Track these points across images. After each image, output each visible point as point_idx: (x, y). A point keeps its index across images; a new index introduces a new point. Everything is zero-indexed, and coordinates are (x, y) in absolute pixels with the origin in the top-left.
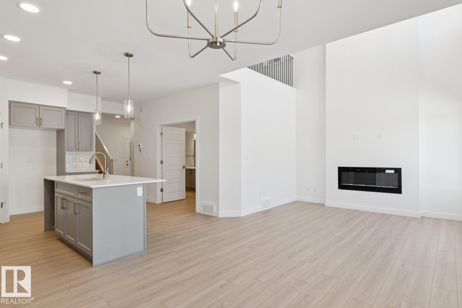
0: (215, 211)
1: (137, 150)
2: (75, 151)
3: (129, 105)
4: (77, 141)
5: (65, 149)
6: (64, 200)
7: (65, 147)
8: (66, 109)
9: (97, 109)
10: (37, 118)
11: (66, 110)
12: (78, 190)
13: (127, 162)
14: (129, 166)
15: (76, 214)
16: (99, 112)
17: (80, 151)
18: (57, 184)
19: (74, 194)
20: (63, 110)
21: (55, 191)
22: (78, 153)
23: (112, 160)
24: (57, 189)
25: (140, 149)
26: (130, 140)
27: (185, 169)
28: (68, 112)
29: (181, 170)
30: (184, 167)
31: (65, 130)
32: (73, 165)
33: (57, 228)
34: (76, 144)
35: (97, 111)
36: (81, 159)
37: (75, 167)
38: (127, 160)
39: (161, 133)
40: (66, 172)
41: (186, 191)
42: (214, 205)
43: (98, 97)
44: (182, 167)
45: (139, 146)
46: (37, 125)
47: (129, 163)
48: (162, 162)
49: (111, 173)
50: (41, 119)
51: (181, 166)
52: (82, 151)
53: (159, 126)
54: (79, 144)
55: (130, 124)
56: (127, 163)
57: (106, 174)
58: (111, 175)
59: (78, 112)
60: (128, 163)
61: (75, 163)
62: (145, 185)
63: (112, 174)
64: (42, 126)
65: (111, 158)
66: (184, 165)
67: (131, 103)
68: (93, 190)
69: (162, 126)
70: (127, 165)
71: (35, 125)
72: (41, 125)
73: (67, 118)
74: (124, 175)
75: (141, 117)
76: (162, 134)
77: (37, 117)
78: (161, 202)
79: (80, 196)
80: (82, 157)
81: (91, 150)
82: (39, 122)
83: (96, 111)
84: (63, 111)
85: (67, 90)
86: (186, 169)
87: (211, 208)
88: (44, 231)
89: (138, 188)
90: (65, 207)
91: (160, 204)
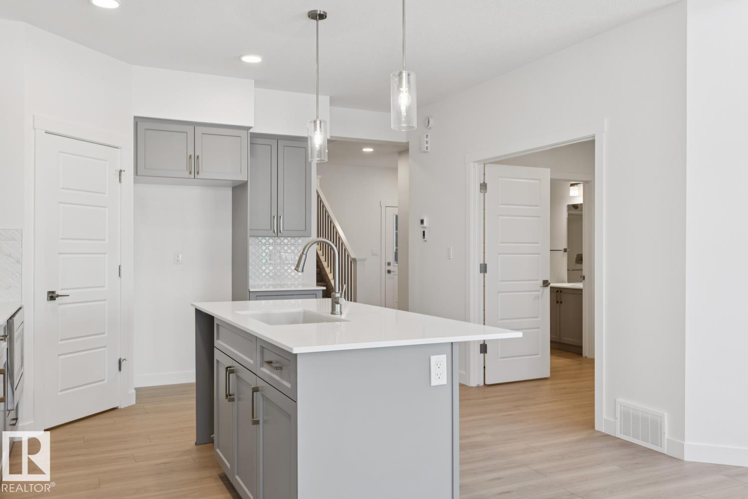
0: (667, 436)
1: (415, 232)
2: (271, 237)
3: (404, 88)
4: (274, 213)
5: (249, 231)
6: (231, 375)
7: (249, 229)
8: (251, 131)
9: (317, 117)
10: (190, 156)
11: (251, 133)
12: (262, 353)
13: (389, 264)
14: (395, 277)
15: (256, 423)
16: (322, 124)
17: (282, 237)
18: (218, 325)
19: (251, 362)
20: (243, 133)
21: (215, 345)
22: (279, 241)
23: (354, 260)
24: (218, 338)
25: (424, 232)
26: (396, 211)
27: (548, 290)
28: (256, 139)
29: (539, 291)
30: (546, 283)
31: (249, 182)
32: (267, 271)
33: (218, 448)
34: (272, 218)
35: (318, 122)
36: (284, 257)
37: (271, 277)
38: (389, 261)
39: (481, 185)
40: (251, 290)
41: (551, 353)
42: (666, 414)
43: (319, 96)
44: (541, 283)
45: (422, 222)
46: (190, 173)
47: (394, 268)
48: (484, 268)
49: (351, 296)
50: (198, 157)
51: (537, 280)
52: (286, 237)
53: (476, 164)
54: (278, 218)
55: (395, 169)
56: (388, 268)
57: (338, 303)
58: (352, 303)
59: (278, 138)
60: (391, 268)
61: (271, 268)
62: (455, 347)
63: (355, 301)
64: (199, 176)
65: (353, 255)
66: (547, 278)
67: (409, 82)
68: (299, 359)
69: (485, 164)
70: (389, 272)
71: (187, 174)
72: (198, 173)
73: (253, 153)
74: (381, 306)
75: (427, 142)
76: (484, 186)
77: (189, 154)
78: (482, 384)
79: (266, 371)
80: (286, 252)
81: (305, 233)
82: (194, 165)
83: (315, 122)
84: (244, 136)
85: (253, 81)
86: (551, 288)
87: (656, 426)
88: (196, 444)
89: (434, 359)
90: (233, 395)
91: (478, 387)
